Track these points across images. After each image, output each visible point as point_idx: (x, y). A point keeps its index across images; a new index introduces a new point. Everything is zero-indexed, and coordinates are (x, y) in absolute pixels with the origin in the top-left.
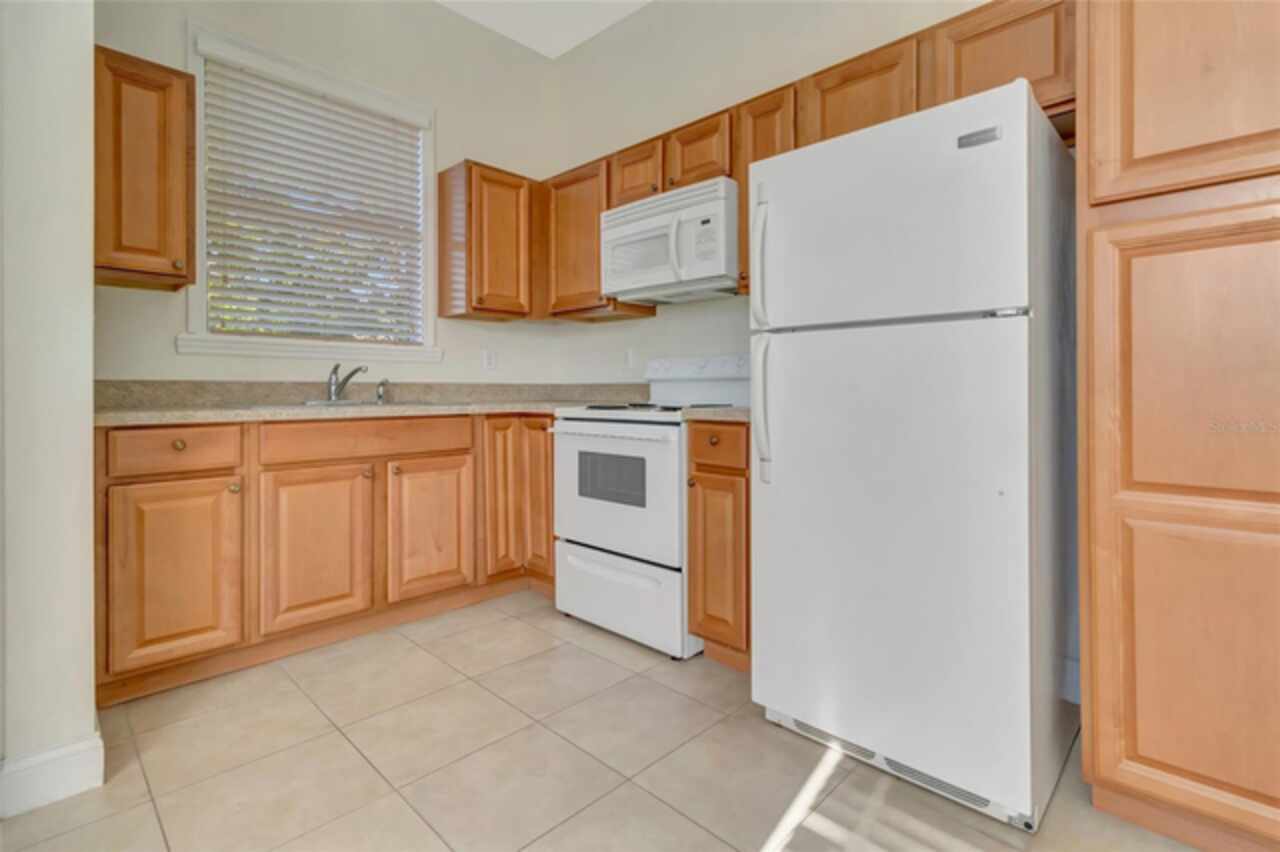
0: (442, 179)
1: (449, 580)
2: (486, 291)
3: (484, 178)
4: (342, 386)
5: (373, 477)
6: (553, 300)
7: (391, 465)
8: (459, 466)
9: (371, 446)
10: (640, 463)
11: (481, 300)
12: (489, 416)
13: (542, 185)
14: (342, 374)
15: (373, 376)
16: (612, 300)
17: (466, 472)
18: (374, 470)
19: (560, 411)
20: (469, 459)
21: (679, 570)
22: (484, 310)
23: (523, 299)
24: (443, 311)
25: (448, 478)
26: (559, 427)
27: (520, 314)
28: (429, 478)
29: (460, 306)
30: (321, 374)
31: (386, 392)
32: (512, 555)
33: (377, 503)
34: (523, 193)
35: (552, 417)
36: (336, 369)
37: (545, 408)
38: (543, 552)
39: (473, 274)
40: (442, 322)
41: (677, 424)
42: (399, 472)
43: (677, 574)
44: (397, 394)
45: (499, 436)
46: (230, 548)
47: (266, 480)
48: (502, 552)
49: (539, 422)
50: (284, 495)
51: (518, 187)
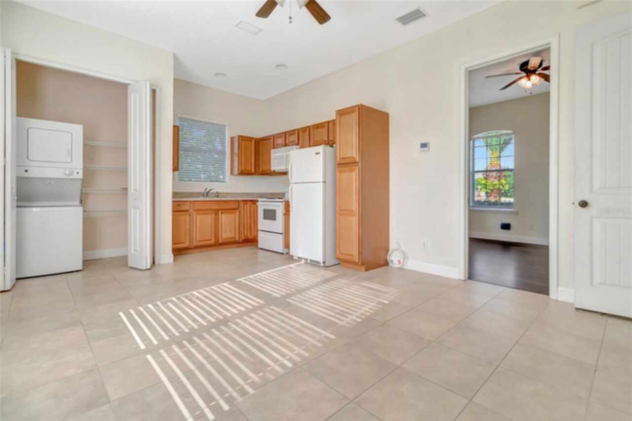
0: (232, 139)
1: (233, 240)
2: (243, 168)
3: (242, 140)
4: (207, 193)
5: (216, 214)
6: (261, 170)
7: (220, 212)
8: (235, 212)
9: (215, 207)
10: (275, 211)
11: (241, 171)
12: (243, 201)
13: (258, 139)
14: (208, 190)
15: (215, 191)
16: (274, 171)
17: (237, 214)
18: (216, 212)
19: (260, 200)
20: (238, 211)
21: (282, 234)
22: (242, 173)
23: (253, 170)
24: (232, 173)
25: (233, 215)
26: (259, 204)
27: (251, 174)
28: (228, 215)
29: (236, 172)
30: (202, 190)
31: (218, 195)
32: (248, 235)
33: (217, 221)
34: (253, 142)
35: (257, 201)
36: (206, 189)
37: (256, 199)
38: (256, 234)
39: (240, 164)
40: (232, 176)
41: (282, 202)
42: (222, 213)
43: (281, 235)
44: (220, 195)
45: (245, 206)
46: (188, 227)
47: (195, 213)
48: (246, 234)
49: (254, 202)
50: (198, 216)
51: (251, 141)
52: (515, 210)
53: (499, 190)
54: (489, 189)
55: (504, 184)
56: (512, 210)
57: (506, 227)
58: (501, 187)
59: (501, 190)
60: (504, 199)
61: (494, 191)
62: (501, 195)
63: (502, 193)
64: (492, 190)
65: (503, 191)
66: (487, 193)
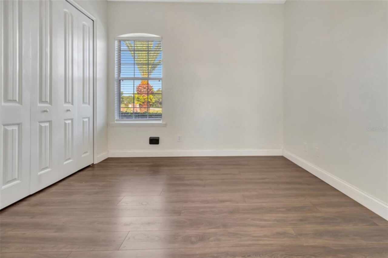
52: (164, 123)
53: (148, 102)
54: (141, 102)
55: (151, 98)
56: (160, 122)
57: (154, 141)
58: (149, 100)
59: (150, 102)
60: (152, 110)
61: (145, 103)
62: (149, 106)
63: (150, 105)
64: (143, 103)
65: (151, 103)
66: (140, 105)
